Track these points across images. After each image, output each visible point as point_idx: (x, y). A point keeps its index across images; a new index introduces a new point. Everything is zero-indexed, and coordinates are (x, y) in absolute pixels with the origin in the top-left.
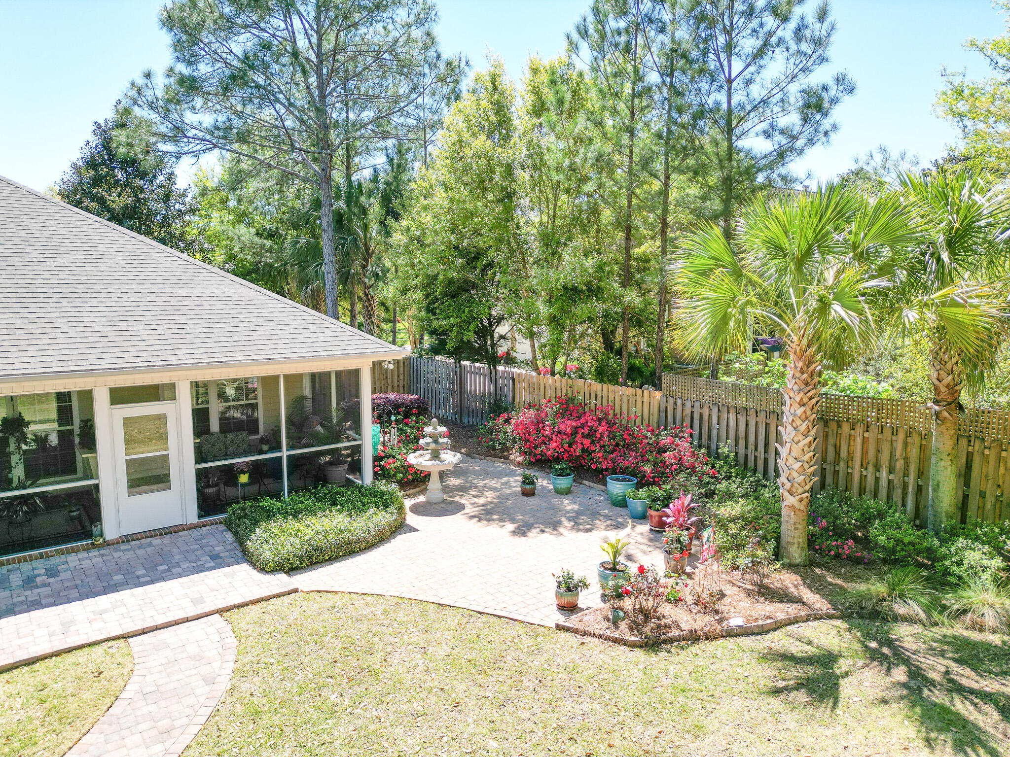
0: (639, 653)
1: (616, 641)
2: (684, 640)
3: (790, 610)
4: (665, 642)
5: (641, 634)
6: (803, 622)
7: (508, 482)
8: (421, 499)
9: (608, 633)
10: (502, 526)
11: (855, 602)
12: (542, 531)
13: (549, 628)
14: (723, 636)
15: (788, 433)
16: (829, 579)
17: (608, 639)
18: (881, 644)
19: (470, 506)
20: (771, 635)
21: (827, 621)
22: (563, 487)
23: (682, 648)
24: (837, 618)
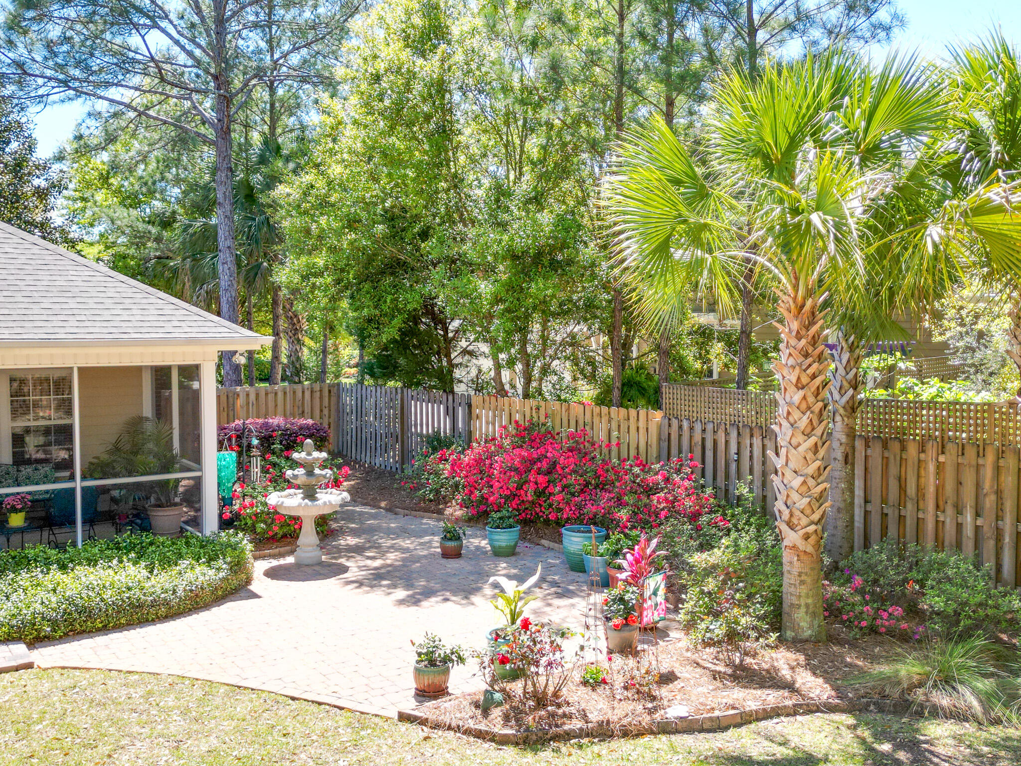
0: (510, 753)
1: (480, 735)
2: (587, 735)
3: (771, 697)
4: (556, 738)
5: (520, 726)
6: (788, 715)
7: (430, 542)
8: (290, 560)
9: (471, 724)
10: (389, 594)
11: (874, 688)
12: (446, 600)
13: (387, 719)
14: (652, 733)
15: (783, 433)
16: (848, 660)
17: (468, 732)
18: (898, 747)
19: (356, 569)
20: (732, 732)
21: (826, 716)
22: (503, 544)
23: (580, 747)
24: (843, 711)
